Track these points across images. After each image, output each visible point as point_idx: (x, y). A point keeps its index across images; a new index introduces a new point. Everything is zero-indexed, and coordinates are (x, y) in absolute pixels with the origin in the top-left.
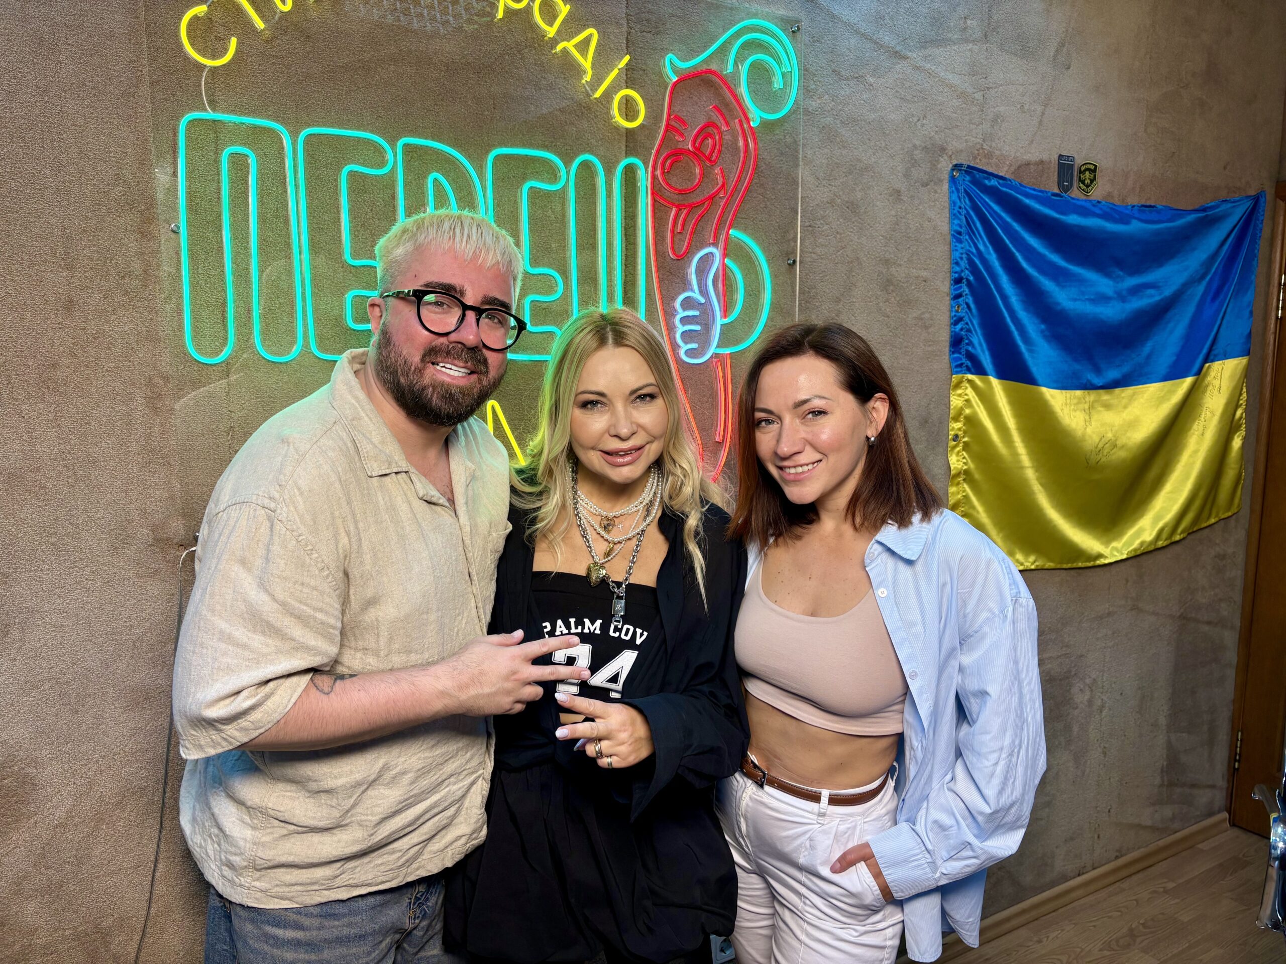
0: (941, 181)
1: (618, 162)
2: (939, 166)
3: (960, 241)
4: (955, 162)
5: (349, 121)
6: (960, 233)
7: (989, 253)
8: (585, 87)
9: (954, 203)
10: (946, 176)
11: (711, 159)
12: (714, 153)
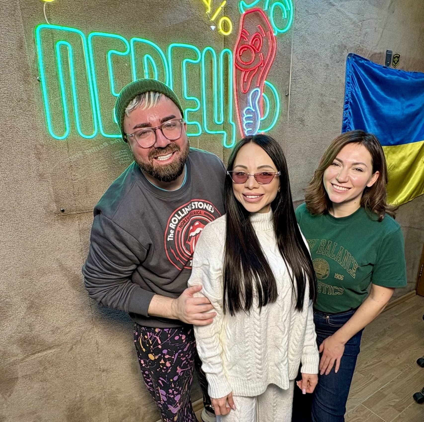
0: (343, 60)
1: (221, 50)
2: (343, 54)
3: (349, 86)
4: (349, 53)
5: (109, 29)
6: (349, 83)
7: (359, 92)
8: (207, 15)
9: (348, 70)
10: (346, 59)
11: (258, 50)
12: (259, 47)
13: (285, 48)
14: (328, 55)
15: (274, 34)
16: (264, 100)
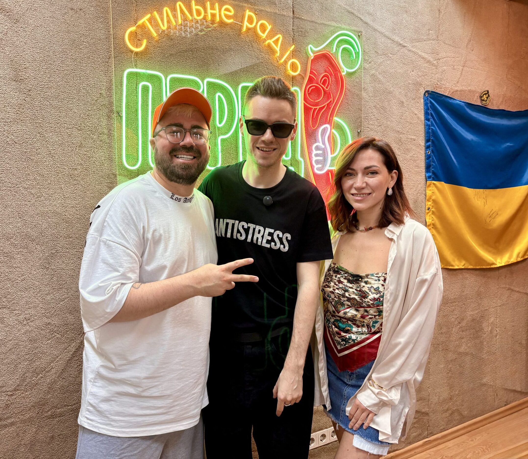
0: (420, 97)
2: (419, 91)
4: (426, 90)
5: (186, 72)
8: (277, 58)
10: (422, 96)
11: (327, 88)
12: (328, 85)
13: (355, 86)
14: (402, 92)
15: (343, 74)
16: (334, 136)
